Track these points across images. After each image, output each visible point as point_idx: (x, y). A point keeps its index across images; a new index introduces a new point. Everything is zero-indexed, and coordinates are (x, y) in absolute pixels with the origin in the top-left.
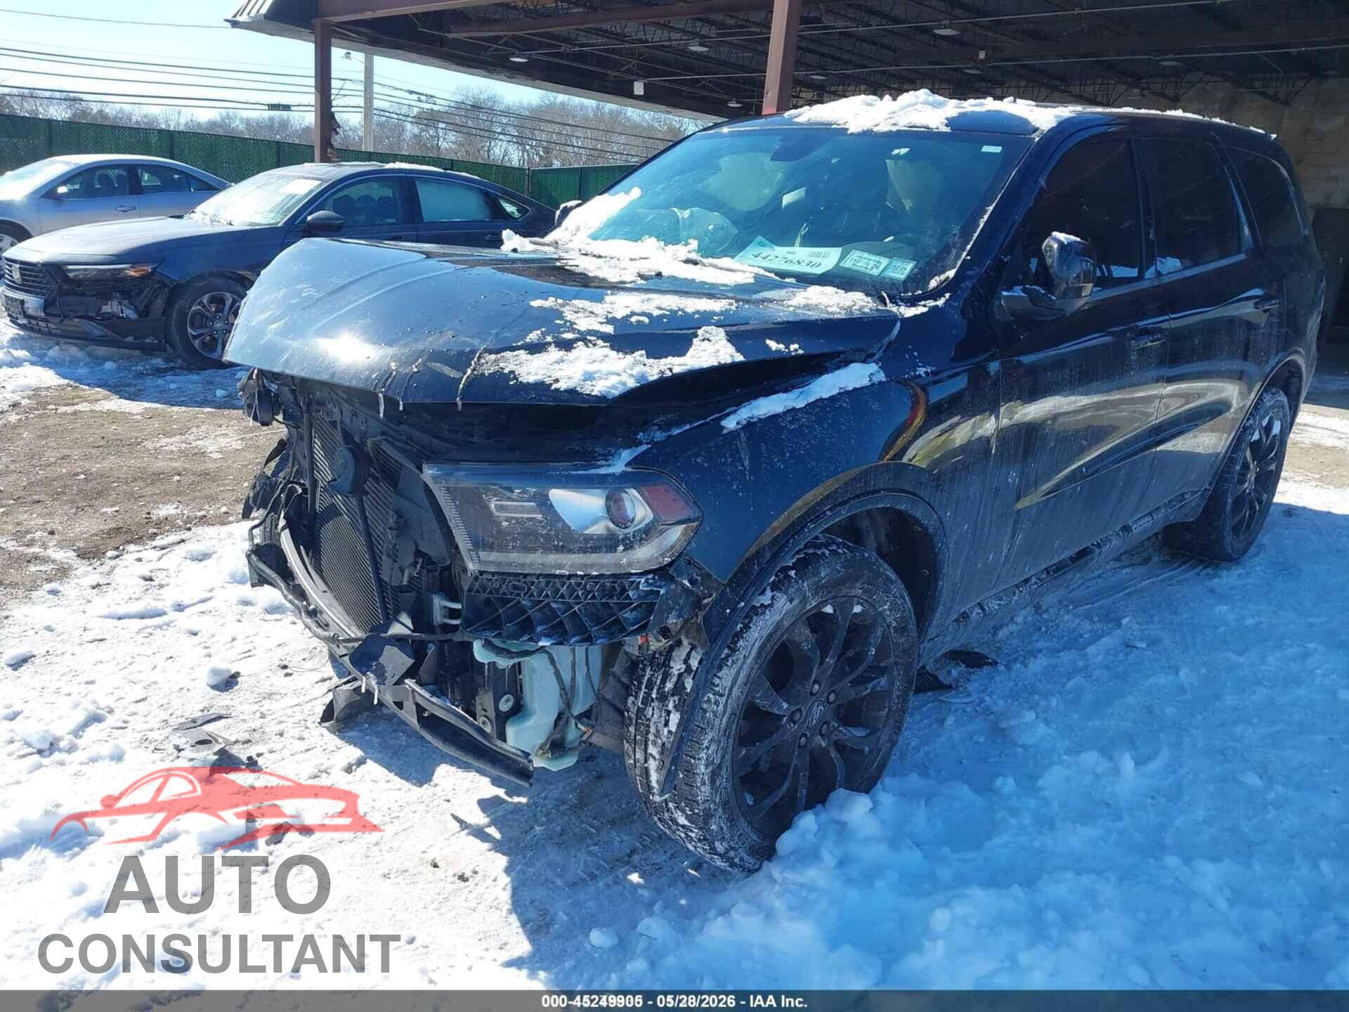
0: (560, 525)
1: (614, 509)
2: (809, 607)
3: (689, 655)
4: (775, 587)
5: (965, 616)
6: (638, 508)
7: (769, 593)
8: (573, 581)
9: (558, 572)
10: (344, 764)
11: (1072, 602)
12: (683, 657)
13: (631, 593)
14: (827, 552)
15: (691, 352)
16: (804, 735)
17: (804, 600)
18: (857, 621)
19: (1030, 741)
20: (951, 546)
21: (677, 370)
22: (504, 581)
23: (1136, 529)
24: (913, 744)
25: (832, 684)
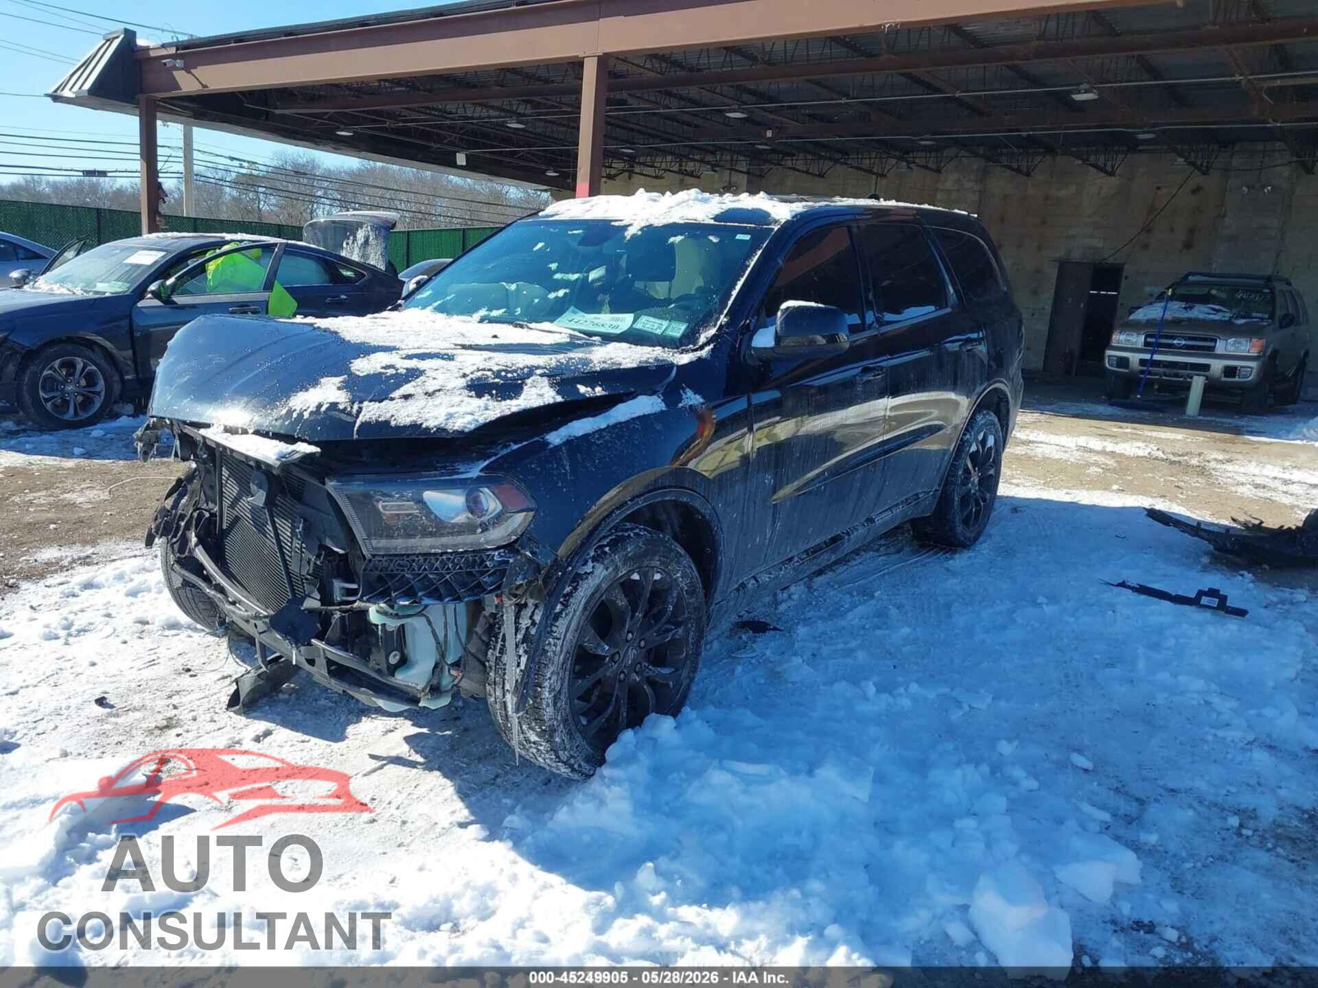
0: (433, 516)
1: (473, 505)
2: (620, 574)
3: (533, 613)
4: (594, 559)
5: (743, 585)
6: (491, 503)
7: (590, 564)
8: (444, 557)
9: (433, 551)
10: (253, 735)
11: (837, 583)
12: (529, 614)
13: (488, 563)
14: (632, 535)
15: (523, 396)
16: (623, 672)
17: (616, 569)
18: (658, 586)
19: (798, 679)
20: (725, 529)
21: (514, 409)
22: (392, 560)
23: (879, 520)
24: (711, 688)
25: (643, 634)
